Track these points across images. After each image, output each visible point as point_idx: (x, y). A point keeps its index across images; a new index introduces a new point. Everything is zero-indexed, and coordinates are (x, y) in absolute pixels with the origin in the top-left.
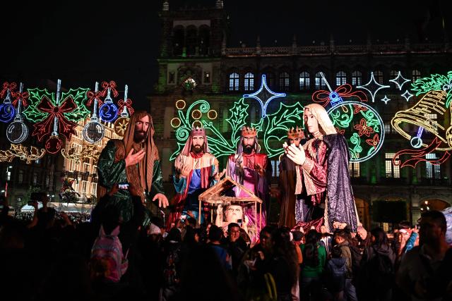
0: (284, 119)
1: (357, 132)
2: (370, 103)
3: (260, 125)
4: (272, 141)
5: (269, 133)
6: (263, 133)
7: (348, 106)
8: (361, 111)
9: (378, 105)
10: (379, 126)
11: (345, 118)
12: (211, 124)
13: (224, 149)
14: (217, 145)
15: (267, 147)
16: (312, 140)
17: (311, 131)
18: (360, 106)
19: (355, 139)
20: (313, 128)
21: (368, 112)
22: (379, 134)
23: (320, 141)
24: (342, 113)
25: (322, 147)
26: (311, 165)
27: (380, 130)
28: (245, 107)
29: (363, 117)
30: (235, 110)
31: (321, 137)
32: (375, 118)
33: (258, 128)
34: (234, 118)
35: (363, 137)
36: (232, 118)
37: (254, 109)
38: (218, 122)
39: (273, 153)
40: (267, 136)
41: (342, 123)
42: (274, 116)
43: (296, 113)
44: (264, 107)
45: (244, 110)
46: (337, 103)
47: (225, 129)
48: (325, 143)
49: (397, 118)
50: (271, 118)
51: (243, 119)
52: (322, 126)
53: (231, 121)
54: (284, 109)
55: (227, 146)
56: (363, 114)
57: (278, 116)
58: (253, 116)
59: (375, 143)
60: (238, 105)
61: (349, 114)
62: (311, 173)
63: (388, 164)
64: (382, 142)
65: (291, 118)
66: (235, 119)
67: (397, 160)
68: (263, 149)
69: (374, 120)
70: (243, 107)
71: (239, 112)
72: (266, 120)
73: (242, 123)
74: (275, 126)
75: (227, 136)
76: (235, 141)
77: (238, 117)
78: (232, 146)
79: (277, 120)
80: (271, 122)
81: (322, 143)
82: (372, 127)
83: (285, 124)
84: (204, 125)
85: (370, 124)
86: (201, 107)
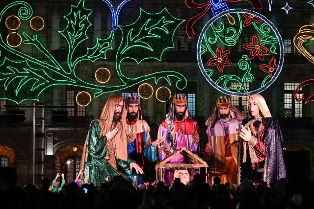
0: (144, 33)
1: (247, 53)
2: (265, 12)
3: (109, 40)
4: (126, 63)
5: (123, 52)
6: (114, 52)
7: (235, 16)
8: (254, 23)
9: (276, 15)
10: (277, 46)
11: (231, 33)
12: (35, 38)
13: (55, 76)
14: (45, 69)
15: (120, 74)
16: (253, 121)
17: (253, 114)
18: (252, 15)
19: (244, 64)
20: (255, 113)
21: (263, 25)
22: (277, 56)
23: (260, 122)
24: (227, 25)
25: (261, 127)
26: (255, 141)
27: (278, 51)
28: (87, 13)
29: (256, 32)
30: (72, 17)
31: (260, 119)
32: (271, 33)
33: (106, 45)
34: (70, 29)
35: (255, 61)
36: (68, 29)
37: (99, 15)
38: (46, 35)
39: (129, 83)
40: (120, 56)
41: (227, 39)
42: (130, 27)
43: (161, 23)
44: (116, 14)
45: (86, 17)
46: (220, 10)
47: (56, 46)
48: (264, 124)
49: (301, 34)
50: (126, 30)
51: (83, 31)
52: (262, 111)
53: (65, 33)
54: (145, 17)
55: (61, 71)
56: (256, 27)
57: (137, 27)
58: (98, 25)
59: (271, 70)
60: (76, 10)
61: (237, 27)
62: (255, 148)
63: (288, 98)
64: (280, 68)
65: (154, 31)
66: (72, 31)
67: (300, 92)
68: (115, 76)
69: (271, 37)
70: (84, 13)
71: (78, 20)
72: (118, 33)
73: (83, 37)
74: (131, 43)
75: (61, 55)
76: (71, 65)
77: (77, 27)
78: (69, 71)
79: (134, 34)
80: (125, 36)
81: (262, 124)
82: (268, 46)
83: (147, 40)
84: (24, 38)
85: (265, 42)
86: (20, 11)
